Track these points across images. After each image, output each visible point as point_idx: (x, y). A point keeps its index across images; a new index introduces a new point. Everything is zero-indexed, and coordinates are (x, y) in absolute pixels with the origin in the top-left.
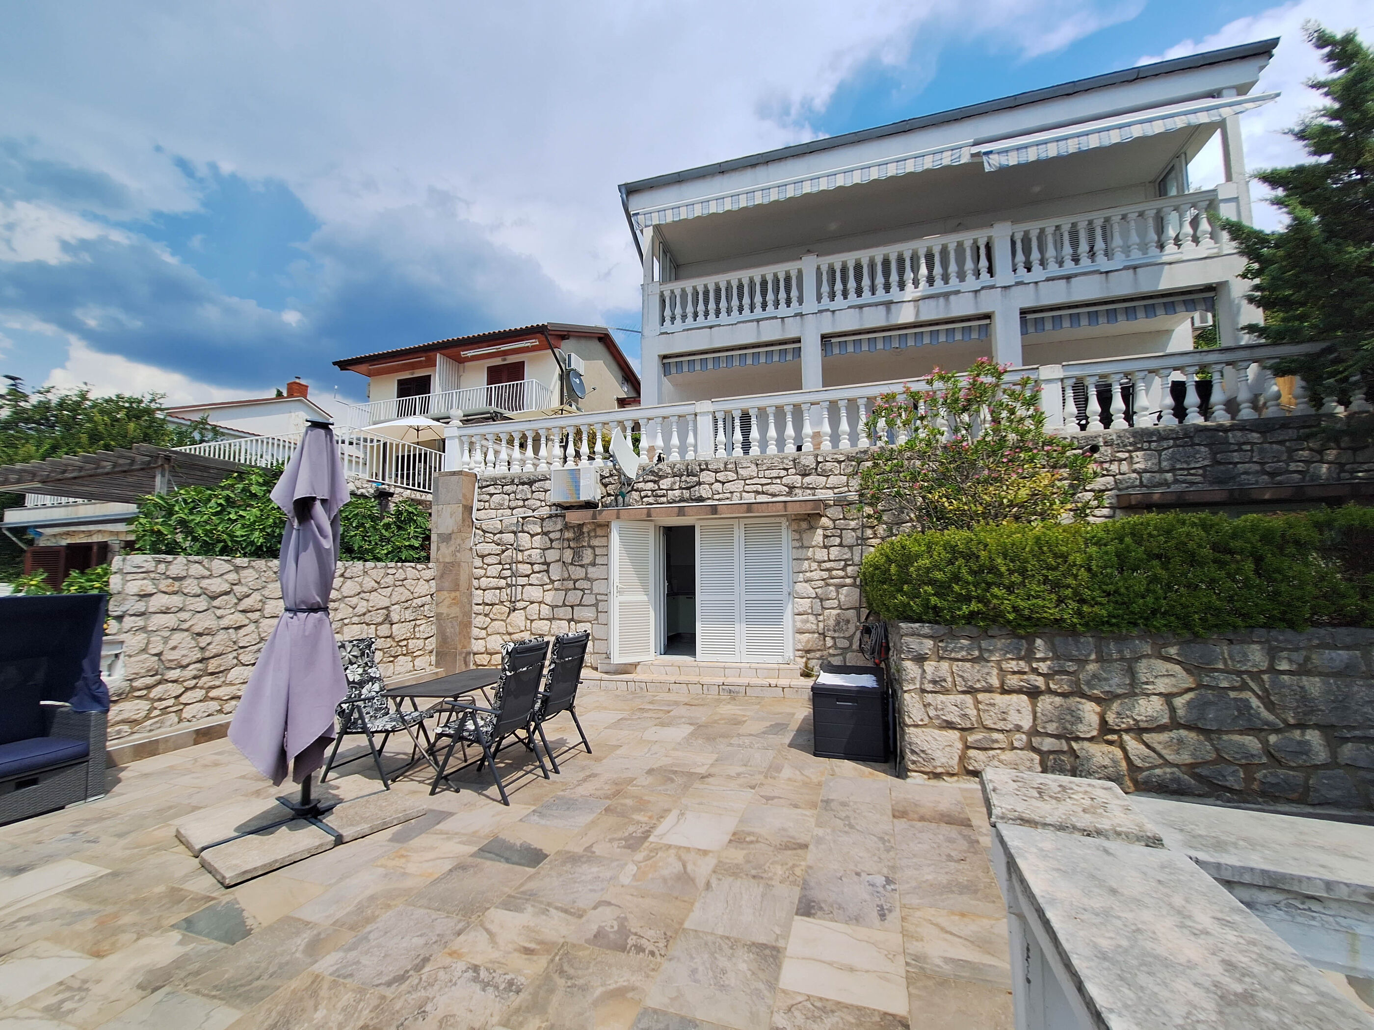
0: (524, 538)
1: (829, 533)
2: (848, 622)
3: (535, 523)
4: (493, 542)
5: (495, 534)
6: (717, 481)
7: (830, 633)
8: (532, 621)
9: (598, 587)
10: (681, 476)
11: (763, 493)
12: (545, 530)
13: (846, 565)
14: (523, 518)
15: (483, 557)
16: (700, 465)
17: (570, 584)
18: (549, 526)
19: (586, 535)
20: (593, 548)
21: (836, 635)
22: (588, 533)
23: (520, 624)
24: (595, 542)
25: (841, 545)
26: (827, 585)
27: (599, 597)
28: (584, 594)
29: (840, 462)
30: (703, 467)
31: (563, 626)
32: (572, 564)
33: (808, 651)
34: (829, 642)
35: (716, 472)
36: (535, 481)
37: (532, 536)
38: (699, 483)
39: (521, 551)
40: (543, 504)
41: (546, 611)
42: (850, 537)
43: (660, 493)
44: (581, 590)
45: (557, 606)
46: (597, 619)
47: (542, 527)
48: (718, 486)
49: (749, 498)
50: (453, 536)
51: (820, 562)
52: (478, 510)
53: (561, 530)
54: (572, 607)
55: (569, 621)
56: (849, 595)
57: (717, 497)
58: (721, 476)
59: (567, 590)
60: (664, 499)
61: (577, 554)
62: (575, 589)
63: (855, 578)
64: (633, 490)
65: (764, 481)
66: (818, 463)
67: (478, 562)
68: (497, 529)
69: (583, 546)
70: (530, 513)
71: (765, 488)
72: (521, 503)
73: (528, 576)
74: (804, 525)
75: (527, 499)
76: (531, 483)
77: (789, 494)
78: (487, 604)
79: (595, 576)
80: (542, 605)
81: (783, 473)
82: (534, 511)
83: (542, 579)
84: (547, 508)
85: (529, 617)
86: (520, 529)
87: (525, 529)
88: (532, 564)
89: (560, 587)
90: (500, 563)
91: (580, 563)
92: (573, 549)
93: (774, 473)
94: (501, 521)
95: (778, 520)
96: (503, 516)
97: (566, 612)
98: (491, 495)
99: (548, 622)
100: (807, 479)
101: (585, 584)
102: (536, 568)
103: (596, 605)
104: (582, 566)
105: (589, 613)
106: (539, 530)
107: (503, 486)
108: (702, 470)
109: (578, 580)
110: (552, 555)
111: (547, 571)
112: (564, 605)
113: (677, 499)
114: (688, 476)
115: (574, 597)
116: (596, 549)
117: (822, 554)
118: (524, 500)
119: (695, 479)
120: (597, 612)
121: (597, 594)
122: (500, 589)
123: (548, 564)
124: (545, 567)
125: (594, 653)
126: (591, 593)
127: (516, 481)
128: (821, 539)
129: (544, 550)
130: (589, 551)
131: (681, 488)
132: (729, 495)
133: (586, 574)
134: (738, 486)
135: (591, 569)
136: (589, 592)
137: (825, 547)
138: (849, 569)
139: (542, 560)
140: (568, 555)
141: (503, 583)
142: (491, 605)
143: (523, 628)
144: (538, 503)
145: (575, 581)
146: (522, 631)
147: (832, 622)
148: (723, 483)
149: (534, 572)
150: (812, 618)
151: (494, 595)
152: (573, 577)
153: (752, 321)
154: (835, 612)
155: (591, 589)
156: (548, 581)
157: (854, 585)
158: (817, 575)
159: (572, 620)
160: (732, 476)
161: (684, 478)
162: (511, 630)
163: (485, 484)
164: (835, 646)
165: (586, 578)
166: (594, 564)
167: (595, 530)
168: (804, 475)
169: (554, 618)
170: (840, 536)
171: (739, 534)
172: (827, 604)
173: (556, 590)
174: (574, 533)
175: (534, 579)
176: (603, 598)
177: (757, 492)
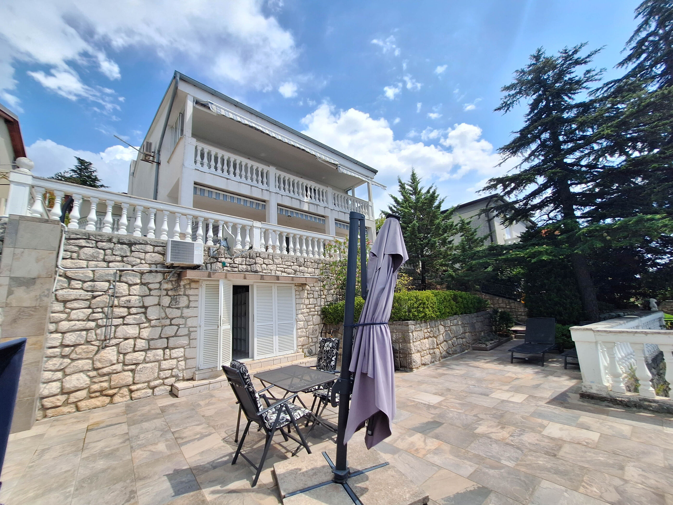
0: (123, 288)
1: (309, 292)
2: (316, 330)
3: (135, 276)
4: (82, 288)
5: (84, 282)
6: (264, 263)
7: (311, 336)
8: (125, 354)
9: (190, 322)
10: (246, 258)
11: (285, 272)
12: (144, 281)
13: (315, 306)
14: (121, 271)
15: (65, 302)
16: (256, 254)
17: (168, 322)
18: (147, 278)
19: (182, 287)
20: (188, 296)
21: (313, 336)
22: (184, 286)
23: (112, 358)
24: (189, 292)
25: (313, 298)
26: (309, 315)
27: (191, 329)
28: (179, 328)
29: (312, 263)
30: (258, 255)
31: (159, 353)
32: (169, 307)
33: (303, 346)
34: (310, 340)
35: (264, 259)
36: (135, 244)
37: (130, 285)
38: (255, 263)
39: (117, 297)
40: (143, 262)
41: (141, 344)
42: (316, 295)
43: (235, 265)
44: (176, 325)
45: (153, 339)
46: (189, 344)
47: (141, 279)
48: (264, 266)
49: (279, 273)
50: (38, 281)
51: (306, 305)
52: (63, 259)
53: (160, 283)
54: (167, 338)
55: (164, 349)
56: (317, 319)
57: (264, 271)
58: (266, 261)
59: (163, 326)
60: (236, 269)
61: (174, 299)
62: (171, 325)
63: (318, 312)
64: (217, 261)
65: (285, 266)
66: (305, 262)
67: (58, 307)
68: (90, 277)
69: (179, 295)
70: (129, 267)
71: (286, 270)
72: (119, 259)
73: (123, 317)
74: (301, 288)
75: (126, 256)
76: (130, 244)
77: (295, 274)
78: (68, 346)
79: (189, 315)
80: (139, 341)
81: (292, 264)
82: (133, 266)
83: (140, 319)
84: (147, 265)
85: (120, 351)
86: (118, 279)
87: (123, 279)
88: (129, 308)
89: (157, 325)
90: (89, 307)
91: (177, 306)
92: (170, 296)
93: (289, 264)
94: (93, 271)
95: (291, 285)
96: (97, 267)
97: (163, 343)
98: (81, 247)
99: (143, 353)
100: (301, 268)
101: (181, 321)
102: (133, 310)
103: (189, 335)
104: (178, 308)
105: (184, 341)
106: (139, 281)
107: (97, 242)
108: (257, 257)
109: (173, 319)
110: (149, 301)
111: (145, 313)
112: (160, 337)
113: (244, 270)
114: (250, 258)
115: (170, 331)
116: (191, 297)
117: (307, 302)
118: (123, 257)
119: (254, 261)
120: (190, 339)
121: (189, 328)
122: (87, 330)
123: (146, 308)
124: (143, 310)
125: (186, 369)
126: (185, 327)
127: (114, 240)
128: (306, 294)
129: (142, 296)
130: (185, 298)
131: (246, 264)
132: (270, 271)
133: (182, 313)
134: (273, 267)
135: (185, 311)
136: (183, 326)
137: (308, 298)
138: (316, 307)
139: (141, 305)
140: (166, 301)
141: (92, 324)
142: (75, 346)
143: (115, 362)
144: (138, 261)
145: (172, 319)
146: (114, 364)
147: (311, 331)
148: (267, 265)
149: (130, 314)
150: (304, 330)
151: (81, 336)
152: (170, 316)
153: (249, 185)
154: (312, 327)
155: (185, 324)
156: (145, 320)
157: (318, 315)
158: (305, 310)
159: (167, 348)
160: (271, 262)
161: (248, 259)
162: (98, 365)
163: (73, 236)
164: (312, 342)
165: (182, 317)
166: (188, 307)
167: (189, 284)
168: (300, 266)
169: (149, 349)
170: (313, 294)
171: (275, 291)
172: (309, 324)
173: (153, 327)
174: (172, 285)
175: (130, 319)
176: (194, 329)
177: (282, 272)
